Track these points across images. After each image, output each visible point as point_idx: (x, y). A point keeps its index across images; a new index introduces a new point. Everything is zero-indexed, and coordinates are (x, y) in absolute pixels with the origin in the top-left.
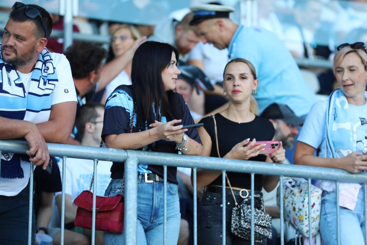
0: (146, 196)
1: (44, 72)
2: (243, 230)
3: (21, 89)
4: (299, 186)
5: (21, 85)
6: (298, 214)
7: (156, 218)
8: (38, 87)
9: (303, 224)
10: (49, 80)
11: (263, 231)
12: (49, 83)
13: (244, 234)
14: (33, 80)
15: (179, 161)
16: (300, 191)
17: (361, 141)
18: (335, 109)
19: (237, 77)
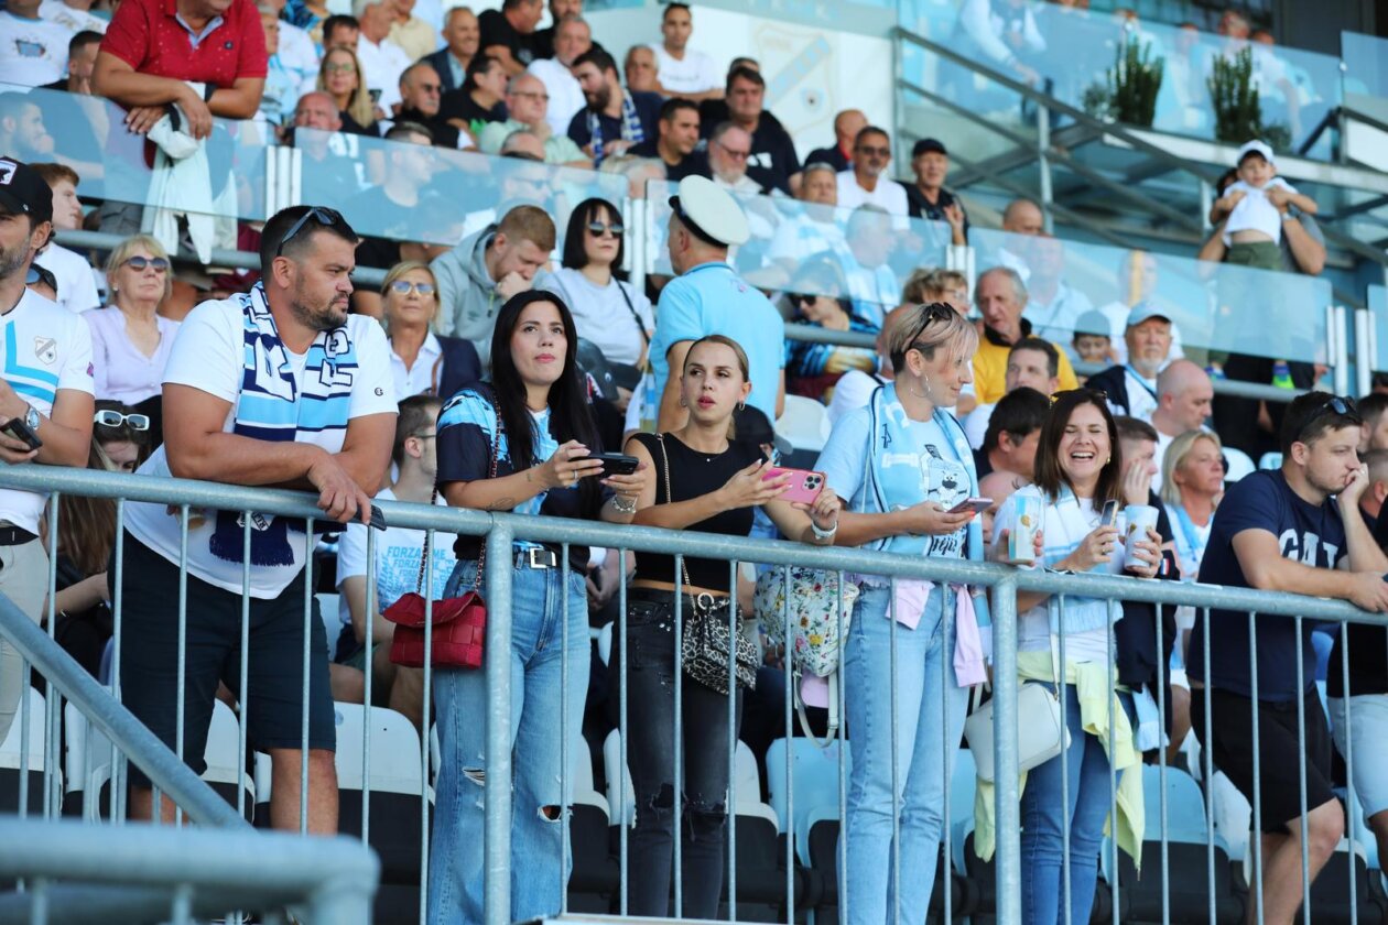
0: (533, 595)
1: (331, 350)
2: (704, 665)
3: (289, 384)
4: (812, 576)
5: (289, 377)
6: (812, 632)
7: (549, 641)
8: (320, 382)
9: (818, 652)
10: (339, 366)
11: (742, 671)
12: (338, 372)
13: (705, 672)
14: (308, 368)
15: (592, 535)
16: (814, 586)
17: (935, 490)
18: (885, 425)
19: (710, 372)
